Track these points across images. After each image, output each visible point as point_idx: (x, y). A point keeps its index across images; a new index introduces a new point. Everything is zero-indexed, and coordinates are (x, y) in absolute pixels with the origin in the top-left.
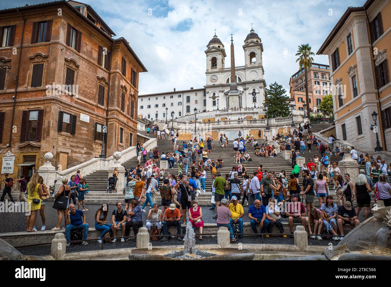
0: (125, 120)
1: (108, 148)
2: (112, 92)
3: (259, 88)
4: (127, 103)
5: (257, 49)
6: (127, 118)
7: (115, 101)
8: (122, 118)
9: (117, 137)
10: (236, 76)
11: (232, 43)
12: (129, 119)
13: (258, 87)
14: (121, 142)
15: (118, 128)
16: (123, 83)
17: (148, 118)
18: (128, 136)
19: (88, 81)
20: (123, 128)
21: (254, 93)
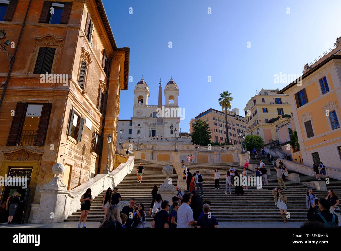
5: (175, 93)
11: (160, 86)
19: (94, 82)
21: (172, 127)
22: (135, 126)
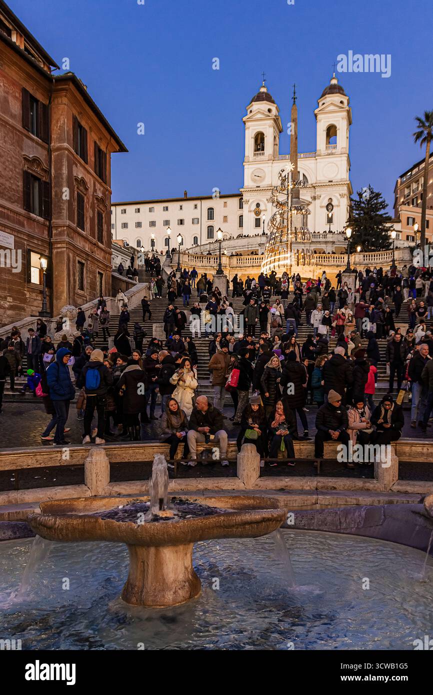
0: (87, 247)
1: (57, 299)
2: (56, 189)
3: (339, 197)
4: (89, 214)
6: (91, 243)
7: (65, 208)
8: (80, 243)
9: (72, 278)
10: (299, 172)
12: (95, 244)
13: (338, 195)
14: (82, 288)
15: (74, 261)
16: (79, 173)
17: (138, 247)
18: (95, 277)
20: (84, 262)
21: (330, 207)
22: (250, 207)
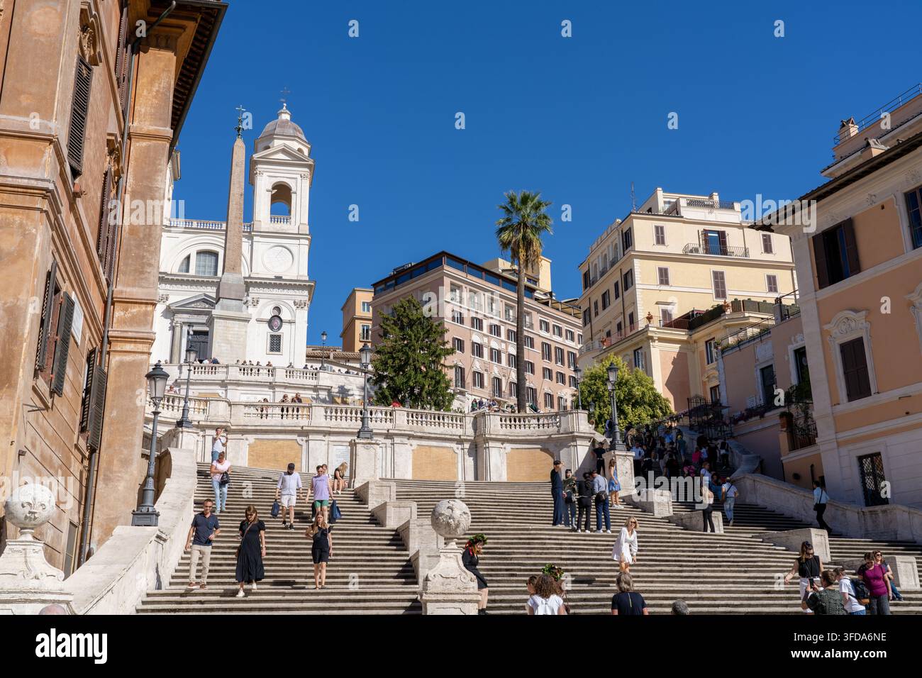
3: (295, 308)
5: (299, 177)
10: (218, 253)
13: (291, 303)
21: (275, 321)
